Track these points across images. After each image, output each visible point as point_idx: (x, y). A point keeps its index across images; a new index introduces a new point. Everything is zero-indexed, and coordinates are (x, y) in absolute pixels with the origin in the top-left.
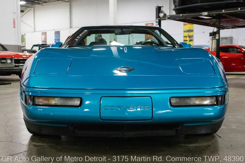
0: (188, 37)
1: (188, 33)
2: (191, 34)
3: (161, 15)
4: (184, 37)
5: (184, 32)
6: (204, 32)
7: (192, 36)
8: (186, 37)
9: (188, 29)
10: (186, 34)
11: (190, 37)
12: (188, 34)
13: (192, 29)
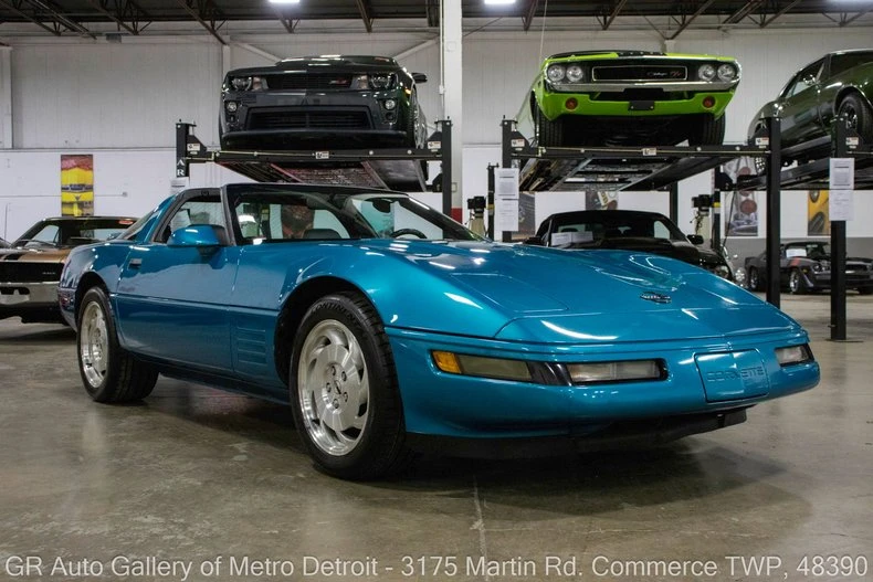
0: (76, 206)
1: (77, 195)
2: (85, 197)
3: (194, 149)
4: (64, 204)
5: (64, 189)
6: (125, 194)
7: (91, 203)
8: (71, 204)
9: (75, 182)
10: (71, 197)
11: (81, 205)
12: (77, 198)
13: (88, 183)
